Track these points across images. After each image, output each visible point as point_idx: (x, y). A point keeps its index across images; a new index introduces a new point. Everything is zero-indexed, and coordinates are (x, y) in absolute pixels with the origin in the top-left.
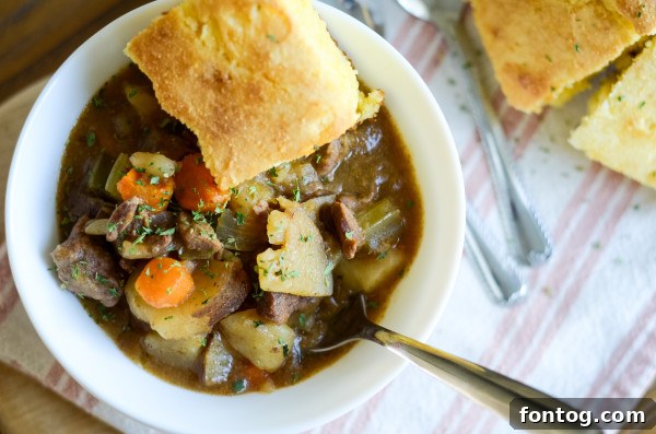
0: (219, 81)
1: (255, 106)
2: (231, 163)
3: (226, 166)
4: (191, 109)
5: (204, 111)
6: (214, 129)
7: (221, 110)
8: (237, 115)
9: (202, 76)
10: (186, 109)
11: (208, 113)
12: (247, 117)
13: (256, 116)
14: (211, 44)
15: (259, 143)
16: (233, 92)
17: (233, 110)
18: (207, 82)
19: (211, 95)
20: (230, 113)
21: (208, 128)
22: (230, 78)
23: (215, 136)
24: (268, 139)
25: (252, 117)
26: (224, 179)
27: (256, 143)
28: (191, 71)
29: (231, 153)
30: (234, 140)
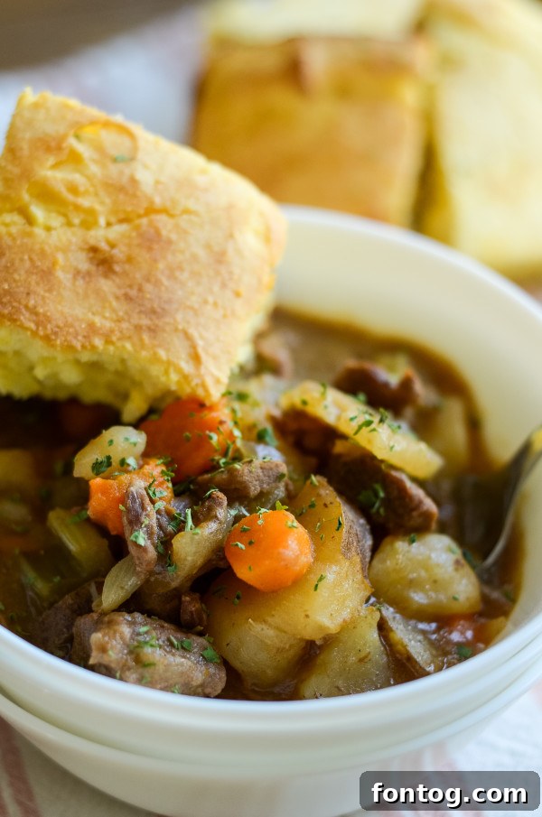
0: (102, 261)
1: (170, 257)
2: (200, 351)
3: (196, 358)
4: (98, 321)
5: (114, 311)
6: (145, 321)
7: (133, 293)
8: (157, 283)
9: (77, 273)
10: (91, 326)
11: (121, 308)
12: (172, 276)
13: (181, 268)
14: (56, 221)
15: (211, 299)
16: (130, 260)
17: (148, 280)
18: (88, 274)
19: (107, 286)
20: (148, 287)
21: (138, 328)
22: (113, 246)
23: (153, 330)
24: (216, 288)
25: (177, 274)
26: (209, 382)
27: (206, 302)
28: (60, 274)
29: (187, 337)
30: (179, 317)
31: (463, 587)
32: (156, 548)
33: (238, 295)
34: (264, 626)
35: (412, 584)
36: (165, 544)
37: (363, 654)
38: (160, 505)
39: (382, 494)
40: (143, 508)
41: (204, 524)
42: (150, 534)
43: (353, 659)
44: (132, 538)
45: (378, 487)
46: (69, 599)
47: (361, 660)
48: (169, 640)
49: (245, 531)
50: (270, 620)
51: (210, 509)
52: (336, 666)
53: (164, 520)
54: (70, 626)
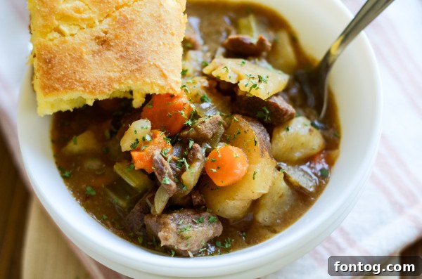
0: (103, 42)
1: (135, 29)
2: (165, 72)
3: (164, 76)
4: (111, 74)
5: (118, 66)
6: (135, 67)
7: (124, 54)
8: (134, 45)
9: (94, 52)
10: (110, 78)
11: (121, 64)
12: (140, 39)
13: (142, 32)
14: (75, 30)
15: (161, 43)
16: (116, 37)
17: (129, 45)
18: (99, 51)
19: (110, 54)
20: (130, 48)
21: (132, 71)
22: (106, 33)
23: (139, 70)
24: (162, 36)
25: (141, 36)
26: (173, 85)
27: (160, 45)
28: (86, 57)
29: (157, 67)
30: (149, 58)
31: (315, 141)
32: (174, 181)
33: (173, 34)
34: (234, 201)
35: (292, 149)
36: (178, 177)
37: (280, 194)
38: (170, 158)
39: (268, 112)
40: (163, 165)
41: (194, 165)
42: (170, 176)
43: (276, 198)
44: (163, 182)
45: (264, 108)
46: (137, 207)
47: (280, 197)
48: (193, 221)
49: (213, 161)
50: (236, 198)
51: (194, 155)
52: (269, 204)
53: (174, 165)
54: (142, 220)
